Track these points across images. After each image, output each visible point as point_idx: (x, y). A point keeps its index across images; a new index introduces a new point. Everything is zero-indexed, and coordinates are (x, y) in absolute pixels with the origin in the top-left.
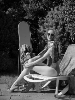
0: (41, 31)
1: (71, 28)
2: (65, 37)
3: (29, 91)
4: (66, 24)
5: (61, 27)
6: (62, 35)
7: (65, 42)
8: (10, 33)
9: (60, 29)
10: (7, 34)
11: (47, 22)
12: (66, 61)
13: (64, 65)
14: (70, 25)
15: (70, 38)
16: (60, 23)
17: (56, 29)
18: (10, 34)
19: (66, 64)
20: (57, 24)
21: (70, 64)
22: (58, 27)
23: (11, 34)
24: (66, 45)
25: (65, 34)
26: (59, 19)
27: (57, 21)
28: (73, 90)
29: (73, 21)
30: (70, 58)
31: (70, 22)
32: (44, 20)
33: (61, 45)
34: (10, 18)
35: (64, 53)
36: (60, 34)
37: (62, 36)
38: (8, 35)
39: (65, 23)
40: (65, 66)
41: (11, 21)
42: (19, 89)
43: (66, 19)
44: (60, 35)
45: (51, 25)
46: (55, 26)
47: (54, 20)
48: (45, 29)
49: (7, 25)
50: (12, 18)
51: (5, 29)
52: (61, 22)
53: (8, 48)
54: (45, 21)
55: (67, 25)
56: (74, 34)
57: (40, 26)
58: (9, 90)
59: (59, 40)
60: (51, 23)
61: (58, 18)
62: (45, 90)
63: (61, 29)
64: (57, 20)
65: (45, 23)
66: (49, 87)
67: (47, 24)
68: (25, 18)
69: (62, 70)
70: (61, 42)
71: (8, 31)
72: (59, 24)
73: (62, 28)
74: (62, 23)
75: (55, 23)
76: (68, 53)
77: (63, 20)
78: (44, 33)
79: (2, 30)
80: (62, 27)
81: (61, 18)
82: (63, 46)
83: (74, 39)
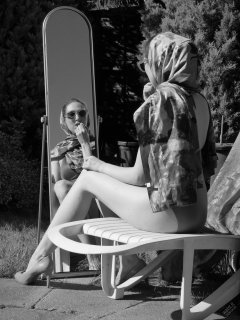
5: (230, 36)
6: (232, 66)
8: (28, 60)
9: (223, 42)
10: (16, 65)
16: (225, 18)
17: (210, 45)
18: (26, 65)
20: (213, 23)
22: (217, 33)
27: (214, 11)
32: (163, 6)
33: (228, 107)
36: (225, 63)
37: (231, 71)
38: (18, 68)
41: (33, 14)
44: (225, 68)
45: (189, 26)
46: (205, 29)
47: (200, 7)
49: (18, 28)
51: (8, 42)
52: (228, 15)
53: (20, 119)
54: (167, 11)
59: (221, 88)
60: (188, 19)
63: (229, 41)
64: (215, 6)
65: (166, 21)
67: (173, 23)
70: (230, 96)
71: (23, 52)
72: (223, 22)
73: (234, 38)
74: (232, 18)
75: (206, 17)
80: (234, 33)
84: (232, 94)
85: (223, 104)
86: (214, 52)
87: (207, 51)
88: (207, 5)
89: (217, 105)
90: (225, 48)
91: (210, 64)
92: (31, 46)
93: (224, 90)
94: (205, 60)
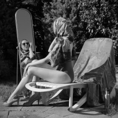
0: (47, 21)
1: (88, 17)
2: (80, 29)
3: (34, 104)
4: (82, 10)
5: (75, 16)
6: (76, 26)
7: (81, 36)
8: (3, 25)
9: (72, 18)
11: (54, 9)
12: (82, 62)
13: (80, 67)
14: (87, 12)
15: (88, 30)
17: (68, 19)
18: (3, 27)
19: (83, 66)
20: (69, 11)
21: (88, 65)
22: (70, 15)
23: (5, 26)
24: (82, 40)
25: (80, 25)
26: (72, 4)
27: (69, 7)
28: (92, 100)
29: (90, 7)
30: (87, 57)
31: (87, 8)
32: (51, 5)
33: (75, 40)
34: (2, 4)
35: (80, 51)
36: (73, 25)
37: (75, 28)
39: (80, 10)
40: (81, 69)
42: (20, 102)
43: (82, 4)
44: (73, 27)
45: (61, 12)
46: (66, 13)
47: (64, 6)
48: (52, 18)
50: (5, 4)
52: (74, 9)
54: (52, 7)
55: (83, 13)
56: (92, 24)
57: (45, 14)
58: (5, 104)
60: (60, 10)
61: (70, 2)
62: (55, 103)
63: (74, 18)
65: (52, 10)
66: (60, 98)
67: (55, 11)
68: (23, 3)
69: (78, 74)
72: (72, 11)
75: (66, 9)
76: (84, 51)
77: (77, 6)
78: (51, 24)
81: (75, 3)
82: (78, 42)
83: (92, 31)
84: (76, 35)
88: (67, 5)
90: (73, 20)
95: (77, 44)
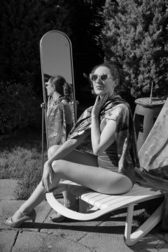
5: (158, 29)
6: (159, 48)
7: (167, 66)
9: (154, 33)
10: (27, 40)
11: (123, 13)
13: (157, 144)
16: (155, 17)
17: (146, 34)
18: (34, 40)
20: (148, 19)
22: (151, 27)
26: (155, 6)
27: (149, 12)
32: (117, 4)
33: (156, 73)
36: (155, 46)
37: (159, 51)
41: (36, 8)
44: (155, 50)
45: (133, 20)
46: (143, 23)
47: (140, 9)
48: (119, 29)
49: (27, 17)
51: (22, 26)
52: (158, 15)
54: (120, 8)
57: (106, 21)
59: (152, 62)
60: (133, 16)
61: (152, 3)
63: (158, 32)
64: (150, 9)
65: (119, 15)
67: (123, 18)
70: (157, 66)
72: (154, 19)
73: (161, 30)
74: (160, 18)
75: (144, 16)
77: (164, 10)
78: (116, 40)
79: (15, 30)
80: (161, 27)
81: (161, 5)
82: (161, 77)
84: (159, 65)
85: (153, 71)
86: (148, 39)
87: (144, 38)
88: (145, 8)
89: (149, 71)
90: (155, 36)
91: (146, 46)
92: (36, 28)
93: (154, 63)
94: (143, 43)
95: (160, 81)
